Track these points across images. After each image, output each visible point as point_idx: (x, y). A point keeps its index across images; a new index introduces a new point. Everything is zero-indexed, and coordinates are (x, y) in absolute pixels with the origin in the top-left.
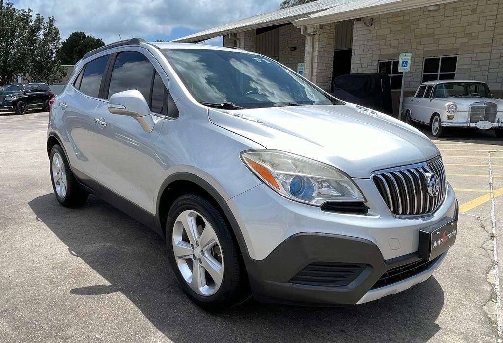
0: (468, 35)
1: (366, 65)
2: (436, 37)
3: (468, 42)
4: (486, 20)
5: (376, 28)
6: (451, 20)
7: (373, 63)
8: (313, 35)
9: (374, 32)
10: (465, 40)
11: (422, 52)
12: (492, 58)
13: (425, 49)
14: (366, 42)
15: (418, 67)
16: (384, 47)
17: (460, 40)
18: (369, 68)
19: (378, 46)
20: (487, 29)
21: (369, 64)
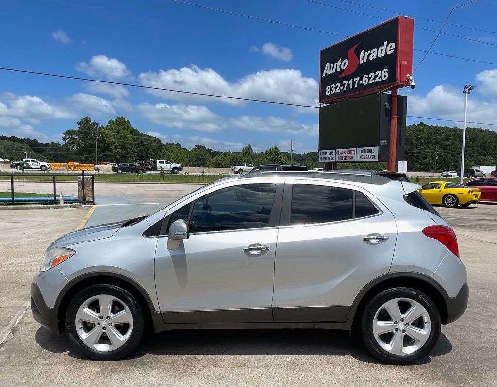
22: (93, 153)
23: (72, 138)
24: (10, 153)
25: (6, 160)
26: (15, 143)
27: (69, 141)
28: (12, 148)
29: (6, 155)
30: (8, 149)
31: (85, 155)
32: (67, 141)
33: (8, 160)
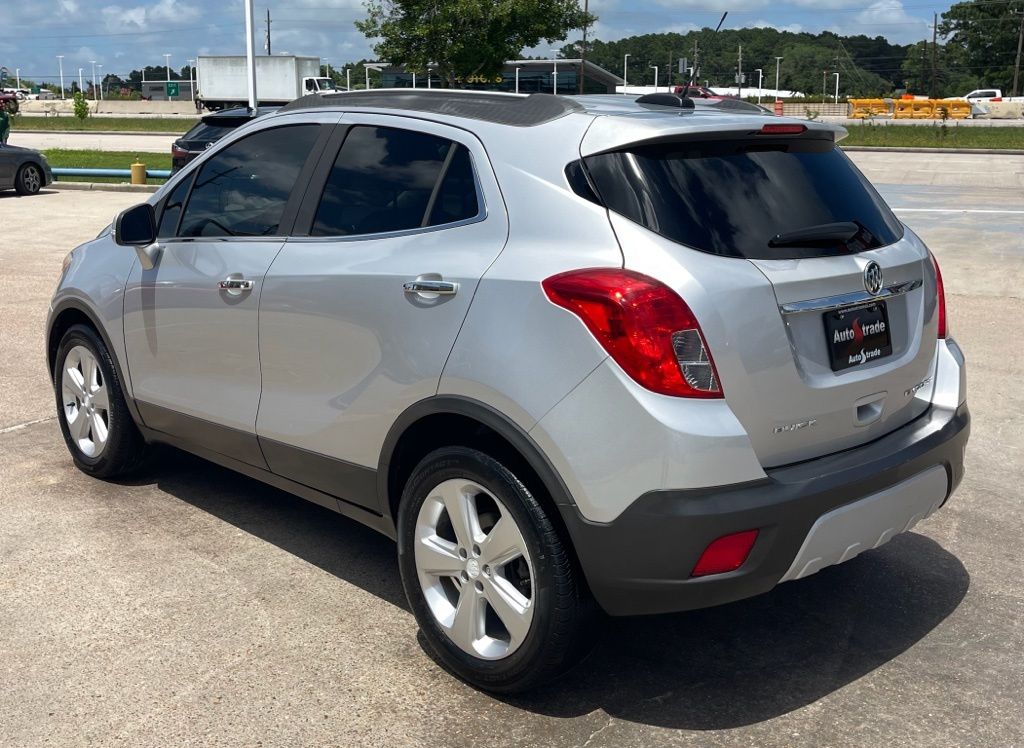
22: (1010, 67)
23: (965, 26)
24: (806, 77)
25: (798, 94)
26: (821, 49)
27: (956, 35)
28: (813, 63)
29: (796, 82)
30: (804, 67)
31: (986, 73)
32: (951, 35)
33: (803, 96)
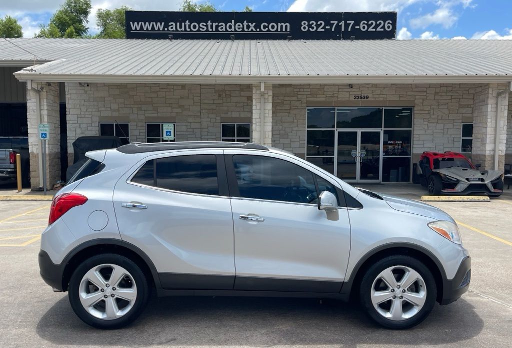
0: (181, 107)
1: (85, 126)
2: (154, 105)
3: (182, 112)
4: (194, 96)
5: (92, 89)
6: (166, 92)
7: (93, 125)
8: (38, 92)
9: (90, 93)
10: (179, 110)
11: (143, 117)
12: (202, 127)
13: (146, 115)
14: (83, 102)
15: (141, 131)
16: (103, 109)
17: (174, 110)
18: (89, 128)
19: (97, 107)
20: (195, 103)
21: (88, 125)
